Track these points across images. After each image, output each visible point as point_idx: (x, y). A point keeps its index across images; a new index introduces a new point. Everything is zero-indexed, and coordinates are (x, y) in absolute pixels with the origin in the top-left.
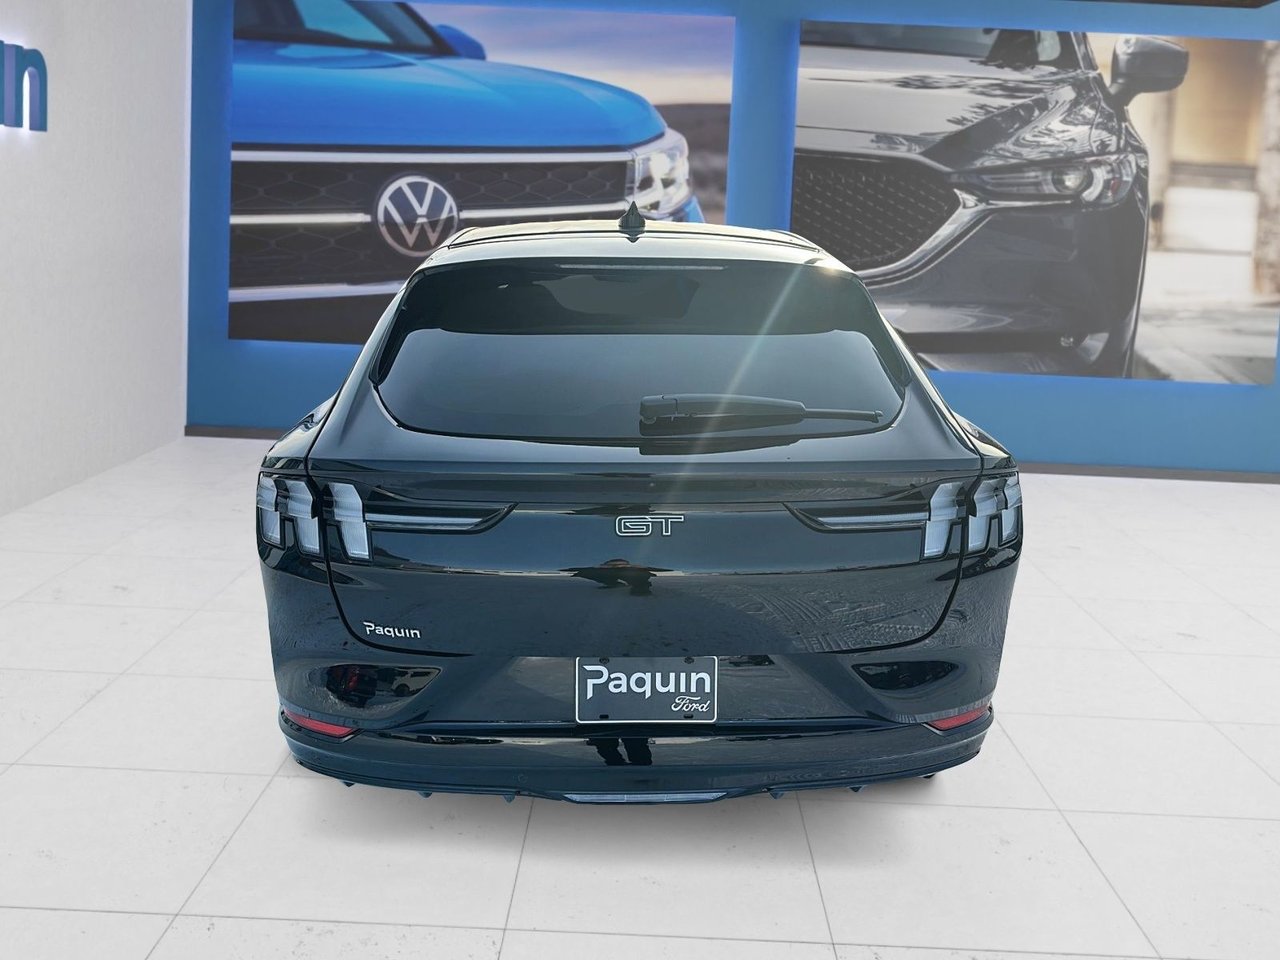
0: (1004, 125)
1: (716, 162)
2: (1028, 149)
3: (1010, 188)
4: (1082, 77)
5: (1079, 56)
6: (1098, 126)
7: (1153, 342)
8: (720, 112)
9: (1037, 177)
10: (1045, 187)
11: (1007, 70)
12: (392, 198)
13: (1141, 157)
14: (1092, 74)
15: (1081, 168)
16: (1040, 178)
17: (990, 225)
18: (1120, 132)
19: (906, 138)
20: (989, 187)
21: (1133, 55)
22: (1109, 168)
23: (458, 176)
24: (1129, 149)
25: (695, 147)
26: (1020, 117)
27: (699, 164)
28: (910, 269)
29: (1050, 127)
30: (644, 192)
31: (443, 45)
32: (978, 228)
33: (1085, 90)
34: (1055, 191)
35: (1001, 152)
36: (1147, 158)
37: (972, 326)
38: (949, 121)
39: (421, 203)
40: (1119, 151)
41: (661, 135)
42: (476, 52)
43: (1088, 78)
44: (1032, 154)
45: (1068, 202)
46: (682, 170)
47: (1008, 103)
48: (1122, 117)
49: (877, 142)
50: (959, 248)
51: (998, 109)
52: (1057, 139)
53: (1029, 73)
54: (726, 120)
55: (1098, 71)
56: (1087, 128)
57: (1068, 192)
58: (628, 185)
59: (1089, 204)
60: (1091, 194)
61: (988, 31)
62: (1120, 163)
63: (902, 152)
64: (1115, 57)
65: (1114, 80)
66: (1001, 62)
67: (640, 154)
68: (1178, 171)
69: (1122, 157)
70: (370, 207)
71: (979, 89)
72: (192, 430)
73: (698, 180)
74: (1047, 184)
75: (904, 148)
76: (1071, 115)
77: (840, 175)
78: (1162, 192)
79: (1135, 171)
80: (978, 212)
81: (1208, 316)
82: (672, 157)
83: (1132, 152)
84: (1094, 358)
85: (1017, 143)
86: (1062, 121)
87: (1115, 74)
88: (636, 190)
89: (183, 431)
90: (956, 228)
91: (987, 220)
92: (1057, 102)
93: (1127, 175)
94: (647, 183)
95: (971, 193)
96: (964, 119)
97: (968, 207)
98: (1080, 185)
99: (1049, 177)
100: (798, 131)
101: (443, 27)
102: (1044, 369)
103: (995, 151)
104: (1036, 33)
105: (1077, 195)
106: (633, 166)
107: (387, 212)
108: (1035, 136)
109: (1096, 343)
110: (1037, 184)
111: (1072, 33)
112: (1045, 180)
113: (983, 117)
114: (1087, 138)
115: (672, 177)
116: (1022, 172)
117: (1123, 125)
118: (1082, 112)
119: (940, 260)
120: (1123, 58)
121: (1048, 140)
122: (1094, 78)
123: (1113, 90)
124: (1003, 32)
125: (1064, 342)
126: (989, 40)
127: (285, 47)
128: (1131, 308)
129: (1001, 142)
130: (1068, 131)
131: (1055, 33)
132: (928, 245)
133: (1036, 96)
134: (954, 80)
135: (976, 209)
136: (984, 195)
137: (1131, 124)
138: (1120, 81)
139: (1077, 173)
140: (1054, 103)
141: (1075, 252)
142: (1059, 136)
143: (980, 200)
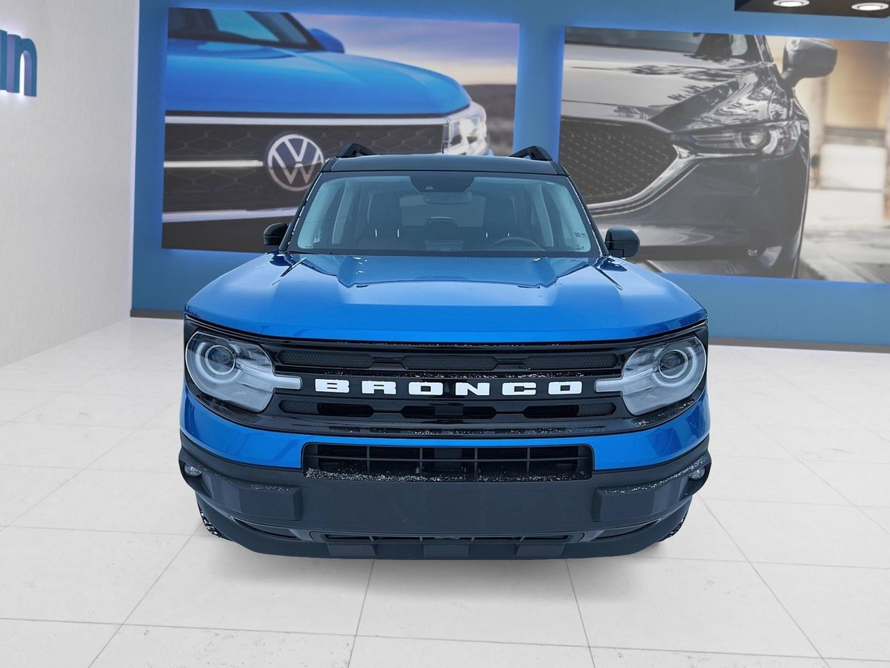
0: (708, 100)
1: (506, 125)
2: (725, 117)
3: (712, 145)
4: (763, 67)
5: (761, 52)
6: (775, 101)
7: (812, 253)
8: (508, 90)
9: (731, 137)
10: (737, 144)
11: (710, 62)
12: (278, 150)
13: (805, 123)
14: (769, 65)
15: (762, 130)
16: (733, 138)
17: (698, 171)
18: (789, 106)
19: (639, 109)
20: (697, 144)
21: (798, 52)
22: (781, 130)
23: (324, 135)
24: (796, 117)
25: (491, 115)
26: (719, 95)
27: (493, 126)
28: (642, 201)
29: (740, 101)
30: (456, 146)
31: (315, 43)
32: (689, 172)
33: (765, 76)
34: (743, 147)
35: (706, 119)
36: (809, 124)
37: (685, 241)
38: (669, 97)
39: (298, 153)
40: (788, 118)
41: (467, 106)
42: (338, 48)
43: (766, 68)
44: (728, 121)
45: (753, 154)
46: (482, 130)
47: (711, 85)
48: (791, 95)
49: (619, 112)
50: (676, 186)
51: (703, 89)
52: (745, 110)
53: (725, 64)
54: (513, 96)
55: (774, 63)
56: (765, 103)
57: (752, 147)
58: (444, 141)
59: (767, 156)
60: (769, 149)
61: (696, 35)
62: (790, 127)
63: (636, 119)
64: (786, 53)
65: (785, 69)
66: (705, 56)
67: (452, 119)
68: (830, 133)
69: (791, 123)
70: (262, 156)
71: (690, 75)
72: (135, 313)
73: (493, 137)
74: (738, 142)
75: (637, 116)
76: (755, 94)
77: (593, 135)
78: (819, 147)
79: (799, 132)
80: (690, 161)
81: (851, 235)
82: (475, 122)
83: (797, 120)
84: (771, 264)
85: (717, 113)
86: (750, 98)
87: (786, 64)
88: (449, 145)
89: (129, 314)
90: (674, 173)
91: (696, 167)
92: (745, 84)
93: (794, 136)
94: (457, 140)
95: (686, 148)
96: (680, 96)
97: (683, 158)
98: (761, 142)
99: (740, 137)
100: (563, 104)
101: (315, 30)
102: (737, 272)
103: (702, 118)
104: (730, 36)
105: (759, 149)
106: (448, 128)
107: (274, 160)
108: (729, 108)
109: (773, 254)
110: (732, 142)
111: (755, 36)
112: (737, 139)
113: (693, 95)
114: (766, 110)
115: (474, 136)
116: (721, 133)
117: (792, 100)
118: (762, 92)
119: (663, 195)
120: (791, 53)
121: (739, 111)
122: (771, 67)
123: (784, 76)
124: (707, 35)
125: (750, 253)
126: (697, 41)
127: (203, 44)
128: (798, 229)
129: (706, 112)
130: (752, 105)
131: (744, 36)
132: (655, 184)
133: (730, 80)
134: (673, 69)
135: (688, 159)
136: (694, 149)
137: (797, 100)
138: (789, 70)
139: (759, 134)
140: (743, 85)
141: (758, 190)
142: (746, 108)
143: (691, 153)
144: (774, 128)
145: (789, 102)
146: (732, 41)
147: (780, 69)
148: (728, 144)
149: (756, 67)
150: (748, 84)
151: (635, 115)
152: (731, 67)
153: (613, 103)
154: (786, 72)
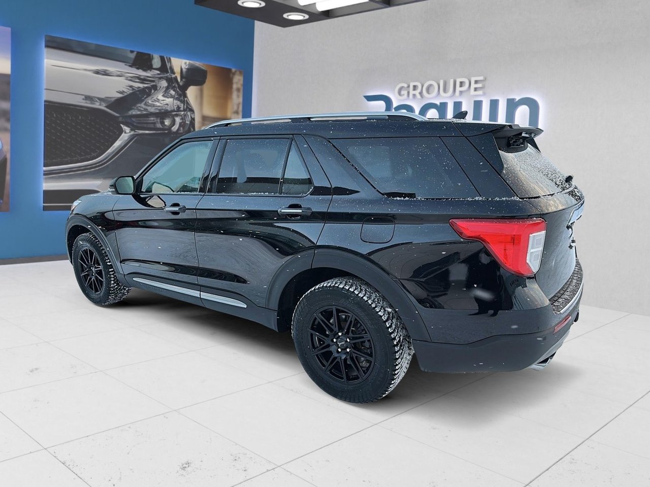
144: (177, 115)
145: (184, 100)
146: (153, 59)
147: (179, 79)
148: (152, 125)
149: (166, 77)
150: (162, 87)
151: (96, 103)
152: (152, 75)
153: (82, 94)
154: (182, 82)
